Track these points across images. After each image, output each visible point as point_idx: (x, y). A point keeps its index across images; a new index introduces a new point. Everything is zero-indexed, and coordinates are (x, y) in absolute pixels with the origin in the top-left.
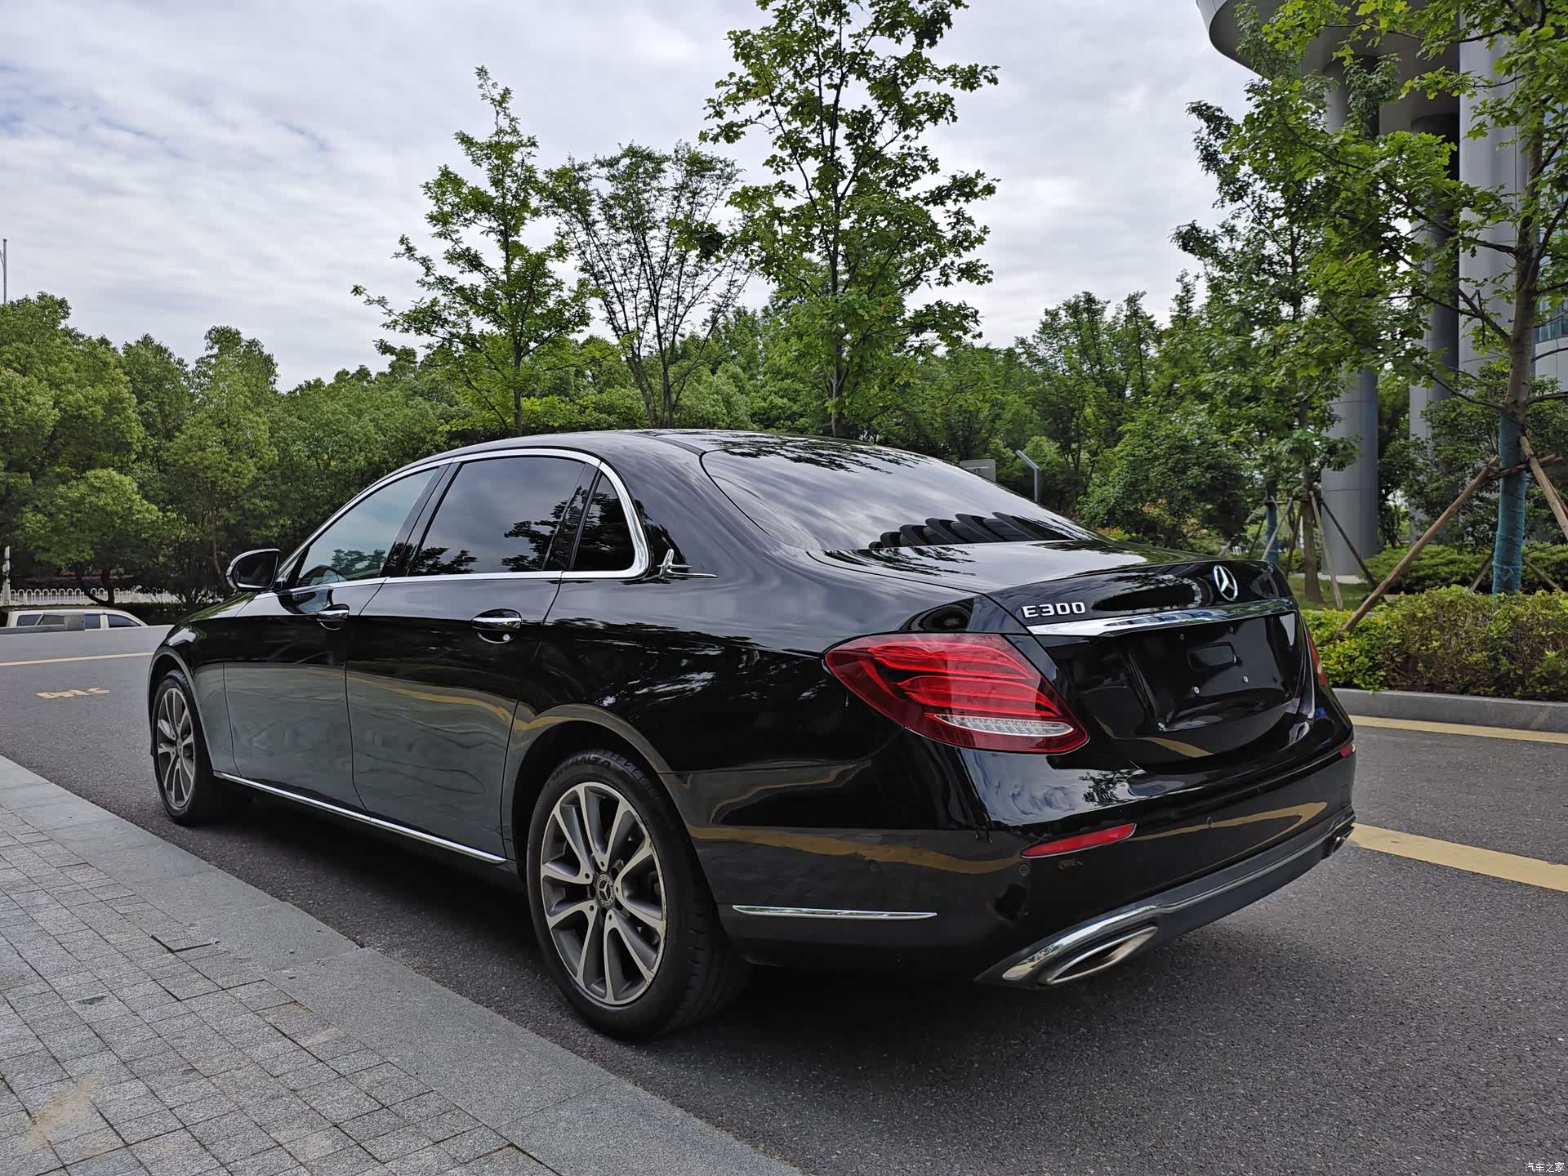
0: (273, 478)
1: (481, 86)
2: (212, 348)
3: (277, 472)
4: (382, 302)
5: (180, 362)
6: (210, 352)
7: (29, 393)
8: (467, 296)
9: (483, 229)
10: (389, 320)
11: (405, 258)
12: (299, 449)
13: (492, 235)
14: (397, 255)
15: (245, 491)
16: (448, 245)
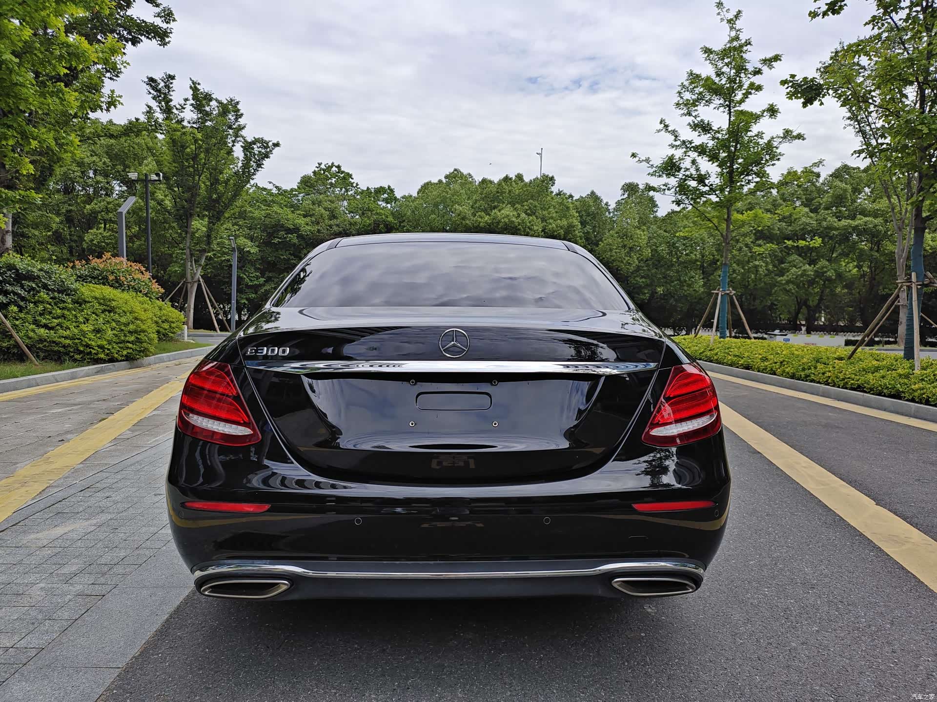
0: (648, 266)
1: (719, 14)
2: (624, 195)
3: (650, 263)
4: (647, 160)
5: (607, 204)
6: (623, 197)
7: (532, 225)
8: (701, 150)
9: (716, 106)
10: (651, 171)
11: (663, 132)
12: (663, 249)
13: (722, 109)
14: (659, 131)
15: (632, 273)
16: (690, 119)
